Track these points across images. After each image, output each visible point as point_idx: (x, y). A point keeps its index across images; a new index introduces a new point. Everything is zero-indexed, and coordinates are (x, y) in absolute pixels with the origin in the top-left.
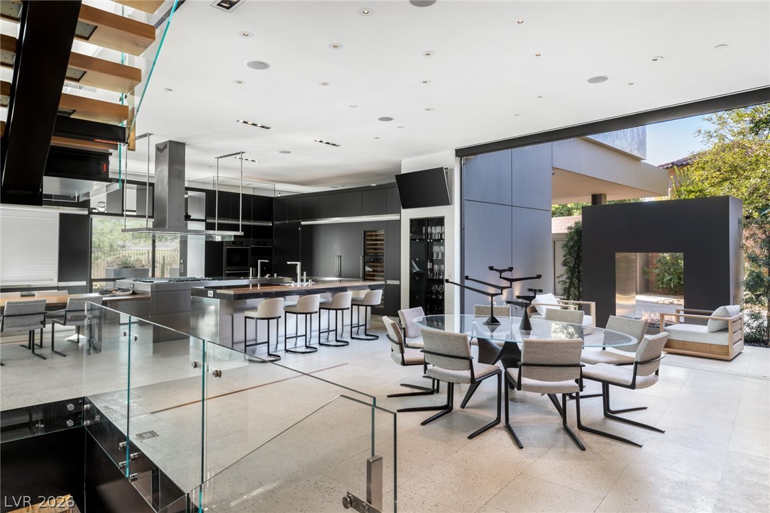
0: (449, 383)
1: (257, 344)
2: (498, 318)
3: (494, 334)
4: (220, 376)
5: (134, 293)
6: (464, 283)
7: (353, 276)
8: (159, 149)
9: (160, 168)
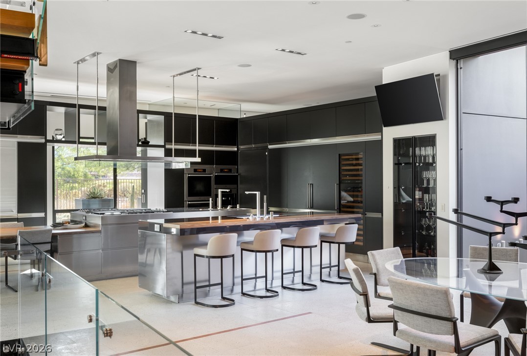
0: (430, 351)
1: (210, 286)
2: (498, 264)
3: (494, 283)
4: (110, 336)
5: (86, 226)
6: (461, 221)
7: (326, 207)
8: (110, 70)
9: (111, 90)
